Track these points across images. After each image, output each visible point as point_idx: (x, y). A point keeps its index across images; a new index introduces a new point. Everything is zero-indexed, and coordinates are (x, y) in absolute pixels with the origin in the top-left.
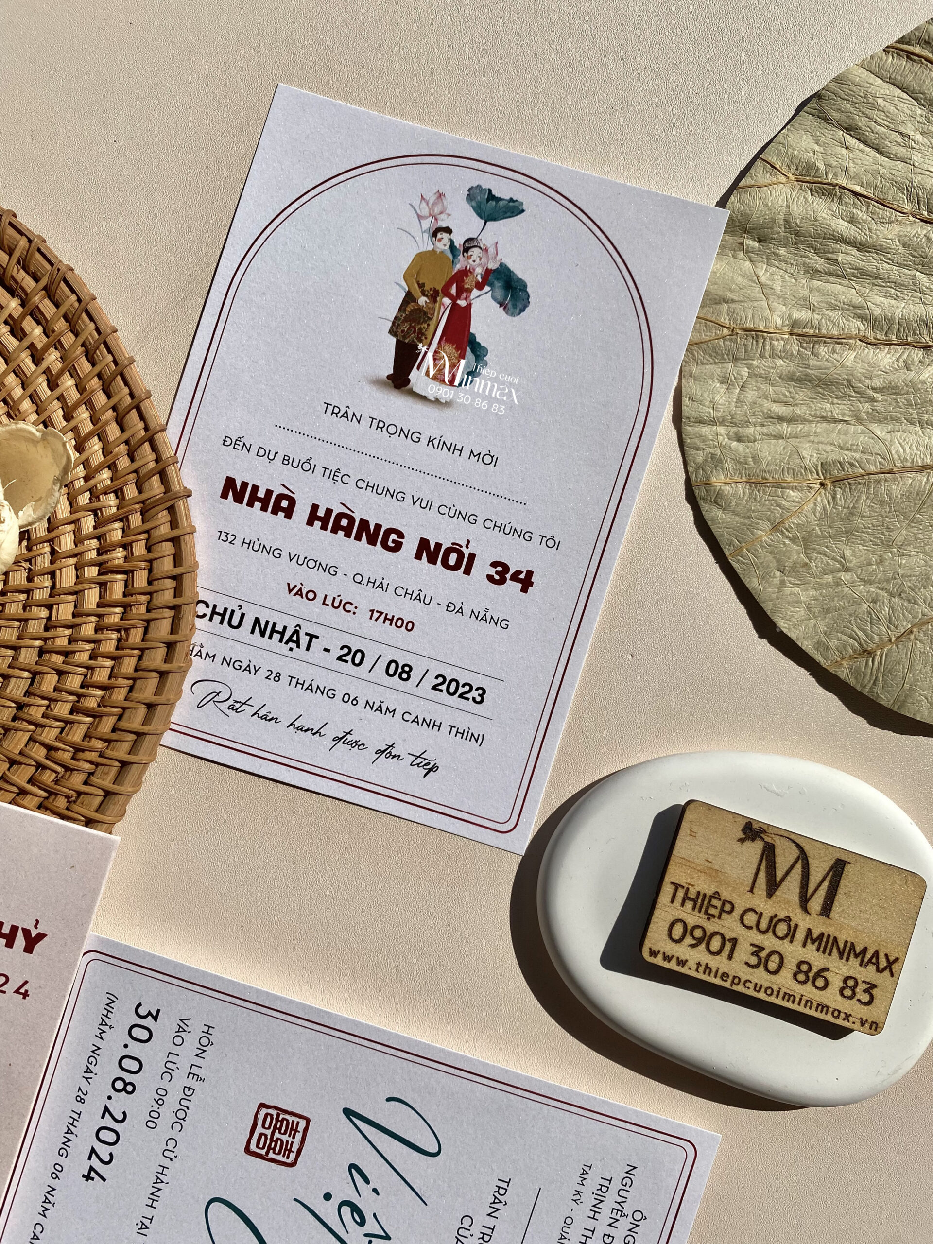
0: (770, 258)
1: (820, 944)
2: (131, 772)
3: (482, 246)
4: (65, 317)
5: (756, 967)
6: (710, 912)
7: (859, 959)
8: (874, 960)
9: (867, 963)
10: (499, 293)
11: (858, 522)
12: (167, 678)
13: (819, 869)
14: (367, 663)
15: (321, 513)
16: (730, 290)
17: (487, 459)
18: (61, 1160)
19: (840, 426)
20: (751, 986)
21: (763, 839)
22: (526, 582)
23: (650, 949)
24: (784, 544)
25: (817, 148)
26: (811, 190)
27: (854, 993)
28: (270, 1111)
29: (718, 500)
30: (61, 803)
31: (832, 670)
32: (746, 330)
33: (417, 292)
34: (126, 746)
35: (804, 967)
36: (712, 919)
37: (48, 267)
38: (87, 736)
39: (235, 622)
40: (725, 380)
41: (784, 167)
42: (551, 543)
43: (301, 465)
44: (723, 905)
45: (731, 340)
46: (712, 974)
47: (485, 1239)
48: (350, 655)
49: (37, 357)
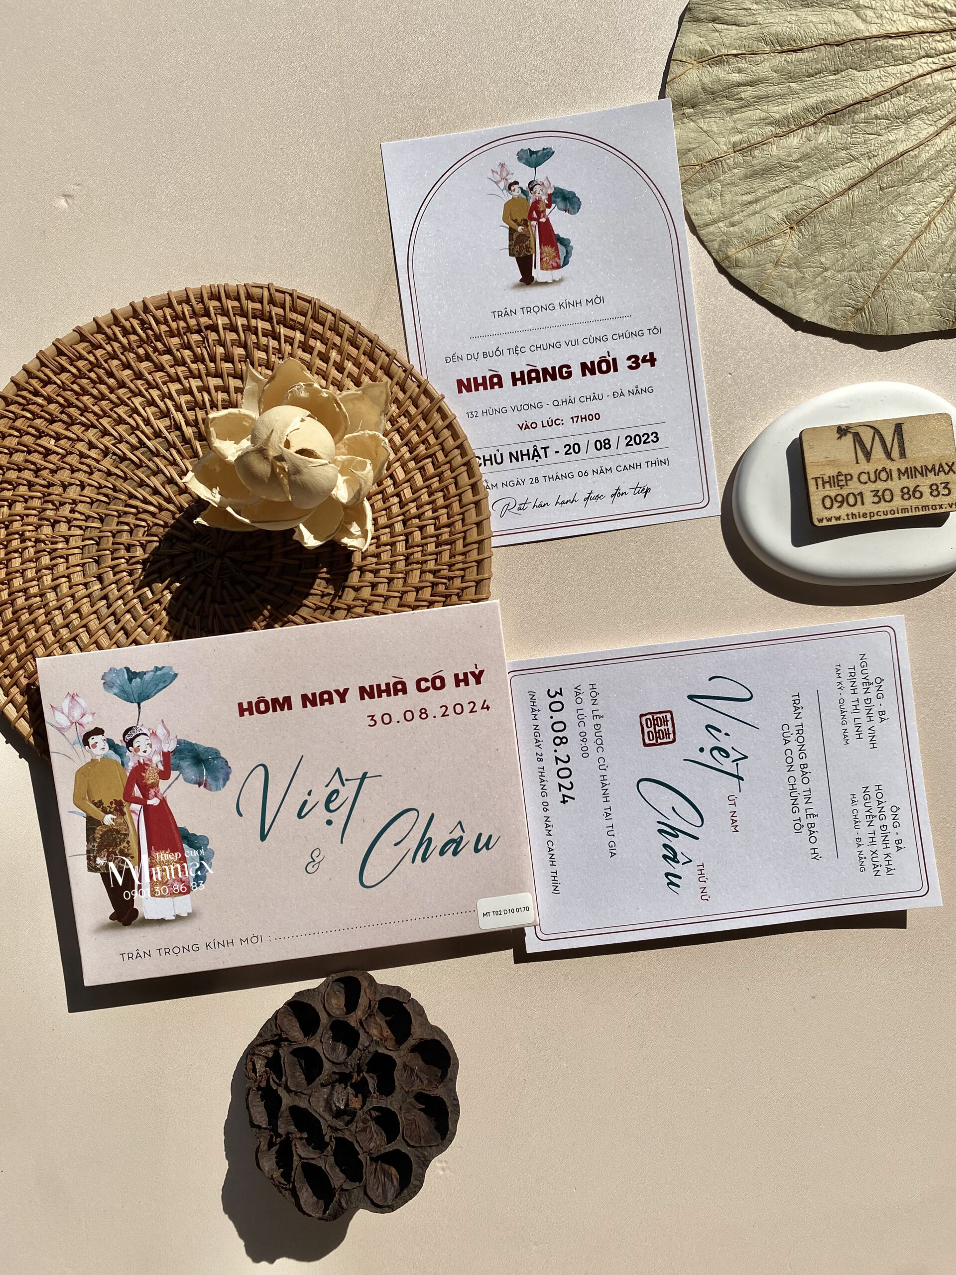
0: (704, 114)
1: (908, 474)
2: (485, 565)
3: (539, 183)
4: (330, 329)
5: (879, 502)
6: (840, 484)
7: (933, 473)
8: (941, 469)
9: (938, 473)
10: (561, 205)
11: (820, 240)
12: (481, 504)
13: (888, 434)
14: (583, 449)
15: (518, 376)
16: (690, 143)
17: (598, 301)
18: (545, 799)
19: (786, 191)
20: (881, 513)
21: (851, 432)
22: (651, 360)
23: (817, 519)
24: (785, 271)
25: (701, 39)
26: (709, 64)
27: (939, 492)
28: (647, 717)
29: (737, 264)
30: (455, 598)
31: (844, 330)
32: (708, 162)
33: (514, 225)
34: (476, 551)
35: (905, 490)
36: (844, 488)
37: (308, 304)
38: (452, 556)
39: (499, 460)
40: (710, 196)
41: (688, 58)
42: (655, 331)
43: (494, 353)
44: (846, 477)
45: (703, 171)
46: (858, 517)
47: (800, 732)
48: (572, 449)
49: (325, 358)
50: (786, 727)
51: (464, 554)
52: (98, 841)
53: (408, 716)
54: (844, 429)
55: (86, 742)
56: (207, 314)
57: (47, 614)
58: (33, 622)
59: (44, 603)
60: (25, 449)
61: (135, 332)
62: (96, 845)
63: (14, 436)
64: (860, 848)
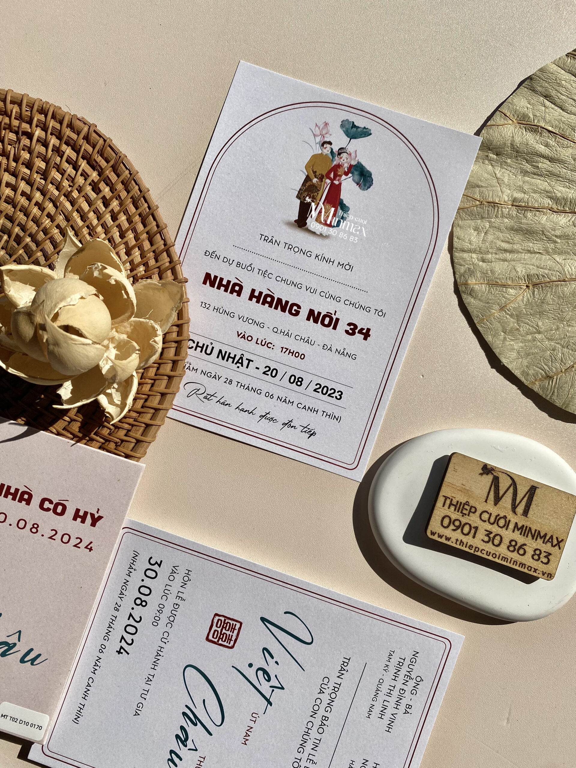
0: (503, 164)
1: (522, 531)
2: (152, 430)
3: (348, 152)
4: (122, 182)
5: (488, 542)
6: (463, 512)
7: (542, 540)
8: (550, 540)
9: (547, 542)
10: (357, 178)
11: (546, 307)
12: (172, 381)
13: (522, 491)
14: (279, 376)
15: (256, 294)
16: (480, 180)
17: (348, 267)
18: (105, 643)
19: (537, 255)
20: (485, 552)
21: (493, 474)
22: (366, 334)
23: (431, 531)
24: (506, 317)
25: (529, 106)
26: (525, 128)
27: (539, 558)
28: (221, 618)
29: (471, 293)
30: (112, 446)
31: (530, 386)
32: (488, 202)
33: (312, 175)
34: (149, 416)
35: (513, 543)
36: (465, 516)
37: (114, 155)
39: (208, 352)
40: (476, 229)
41: (511, 116)
42: (380, 314)
43: (246, 267)
44: (471, 509)
45: (480, 208)
46: (464, 546)
47: (335, 690)
48: (270, 371)
49: (106, 203)
50: (326, 680)
51: (139, 413)
53: (21, 524)
54: (488, 469)
56: (30, 122)
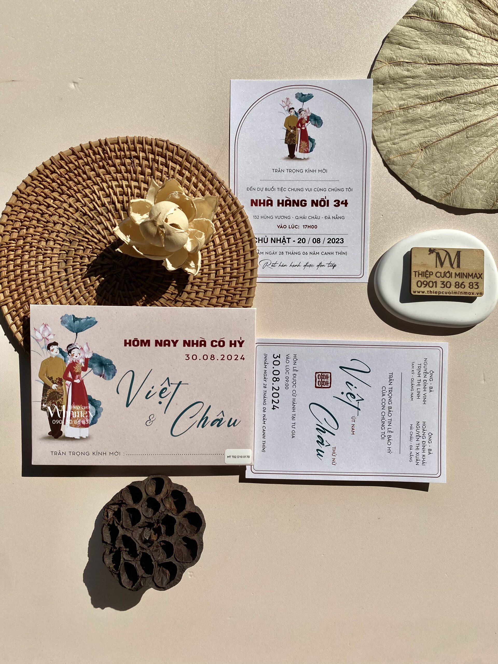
0: (388, 89)
1: (459, 276)
2: (252, 290)
3: (304, 110)
4: (194, 166)
5: (444, 287)
6: (426, 276)
7: (472, 277)
8: (476, 276)
9: (474, 277)
10: (313, 122)
11: (435, 157)
12: (254, 261)
13: (453, 256)
14: (307, 241)
15: (281, 202)
16: (379, 101)
17: (324, 171)
18: (265, 406)
19: (422, 131)
20: (444, 293)
21: (435, 252)
22: (346, 203)
23: (413, 291)
24: (416, 170)
25: (392, 52)
26: (394, 65)
27: (473, 287)
28: (319, 374)
29: (394, 163)
30: (235, 304)
31: (440, 202)
32: (387, 112)
33: (289, 129)
34: (248, 283)
35: (457, 283)
36: (428, 278)
37: (184, 153)
38: (237, 284)
39: (266, 241)
40: (385, 128)
41: (384, 61)
42: (350, 190)
43: (271, 189)
44: (430, 273)
45: (383, 116)
46: (433, 293)
47: (390, 391)
48: (302, 241)
49: (189, 180)
50: (384, 388)
51: (243, 284)
52: (48, 396)
53: (205, 357)
54: (432, 250)
55: (48, 348)
56: (135, 150)
57: (38, 284)
58: (31, 287)
59: (37, 278)
60: (38, 203)
61: (99, 154)
62: (47, 398)
63: (34, 196)
64: (411, 451)
